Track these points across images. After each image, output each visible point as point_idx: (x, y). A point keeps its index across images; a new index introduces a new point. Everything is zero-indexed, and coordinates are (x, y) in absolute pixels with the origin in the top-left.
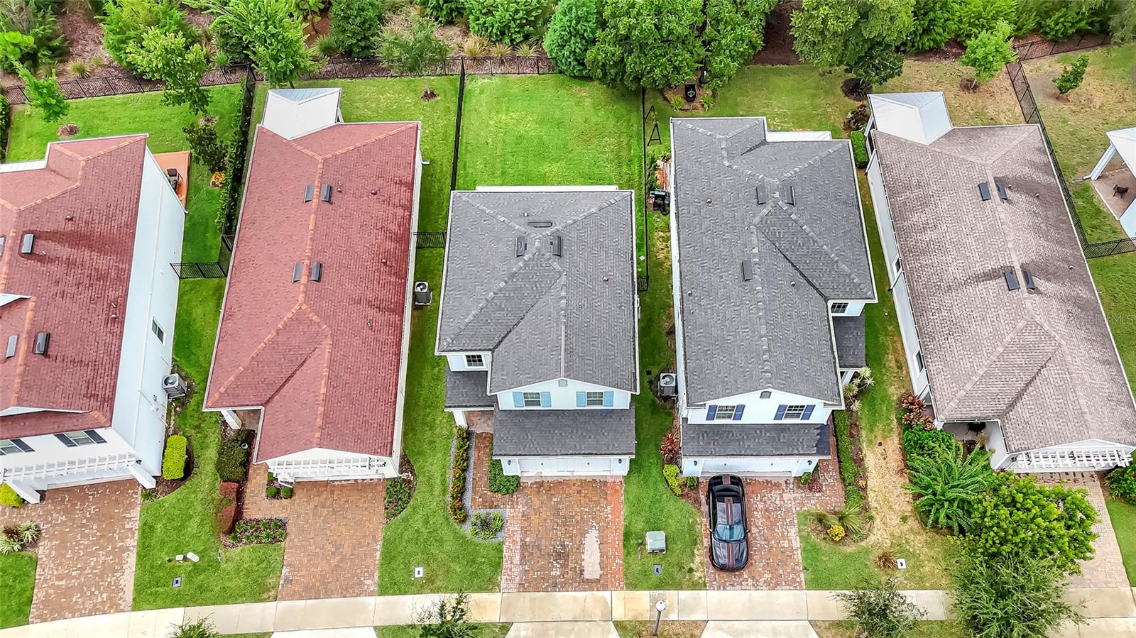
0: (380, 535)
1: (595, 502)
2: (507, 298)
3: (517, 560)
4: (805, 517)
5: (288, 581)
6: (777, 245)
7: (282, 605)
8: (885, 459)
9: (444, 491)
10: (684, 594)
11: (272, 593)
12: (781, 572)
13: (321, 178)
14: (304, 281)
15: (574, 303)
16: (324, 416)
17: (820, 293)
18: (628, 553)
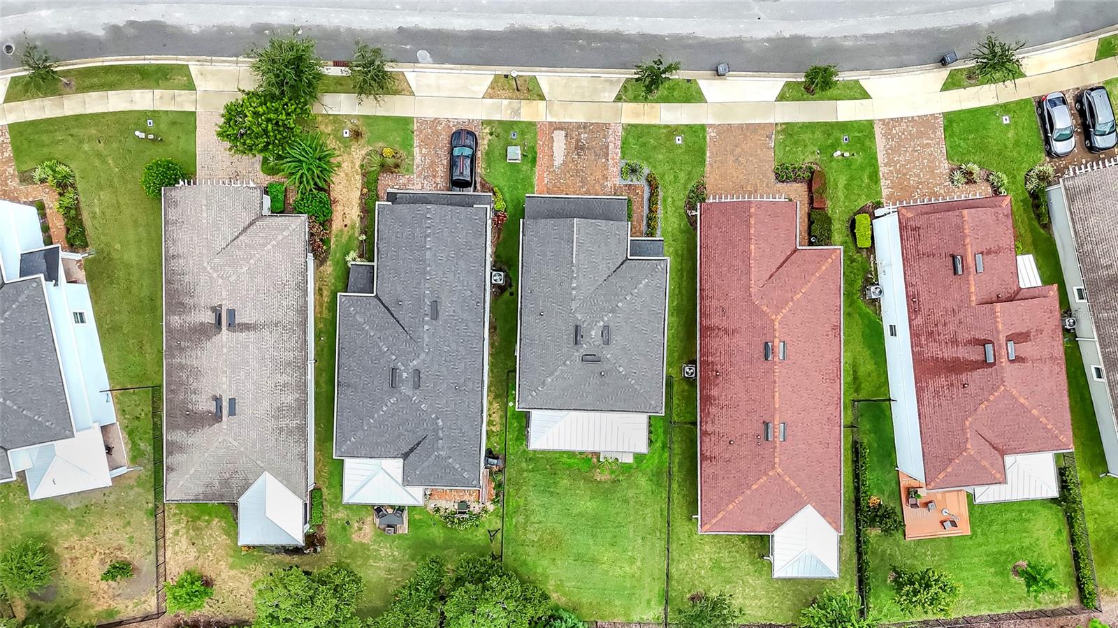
0: (708, 169)
1: (556, 187)
2: (616, 294)
3: (611, 146)
4: (408, 170)
5: (769, 137)
6: (408, 337)
7: (772, 120)
8: (344, 213)
9: (665, 200)
10: (497, 117)
11: (779, 128)
12: (430, 131)
13: (775, 448)
14: (777, 341)
15: (566, 285)
16: (748, 227)
17: (380, 300)
18: (533, 148)
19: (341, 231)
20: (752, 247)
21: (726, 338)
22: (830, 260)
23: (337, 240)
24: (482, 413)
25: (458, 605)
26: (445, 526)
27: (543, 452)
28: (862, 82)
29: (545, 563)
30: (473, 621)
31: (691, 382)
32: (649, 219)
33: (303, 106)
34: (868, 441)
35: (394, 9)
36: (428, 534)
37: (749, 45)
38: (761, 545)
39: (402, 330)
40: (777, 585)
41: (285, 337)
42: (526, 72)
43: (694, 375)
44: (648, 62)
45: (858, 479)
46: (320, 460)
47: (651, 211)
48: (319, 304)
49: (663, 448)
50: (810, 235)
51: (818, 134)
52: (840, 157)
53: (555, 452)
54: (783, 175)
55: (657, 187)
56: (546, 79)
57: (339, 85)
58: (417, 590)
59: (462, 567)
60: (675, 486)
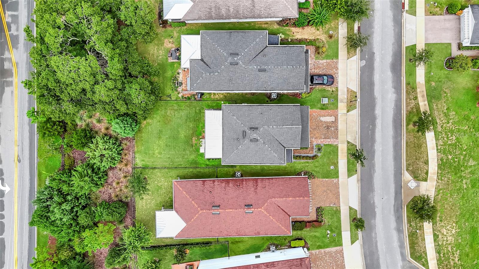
0: (321, 179)
1: (312, 118)
2: (271, 144)
3: (329, 140)
4: (317, 57)
5: (335, 204)
6: (251, 60)
7: (341, 204)
8: (298, 32)
9: (308, 162)
10: (339, 93)
11: (338, 208)
12: (333, 66)
13: (210, 210)
14: (253, 209)
15: (274, 123)
16: (299, 197)
17: (266, 48)
18: (328, 108)
19: (291, 31)
20: (291, 199)
21: (253, 189)
22: (286, 230)
23: (287, 30)
24: (220, 91)
25: (143, 83)
26: (172, 77)
27: (204, 116)
28: (358, 241)
29: (158, 118)
30: (137, 89)
31: (234, 175)
32: (300, 156)
33: (342, 15)
34: (212, 248)
35: (382, 50)
36: (168, 70)
37: (371, 195)
38: (169, 206)
39: (254, 57)
40: (151, 212)
41: (249, 10)
42: (358, 104)
43: (236, 176)
44: (365, 154)
45: (196, 245)
46: (198, 25)
47: (303, 157)
48: (261, 23)
49: (207, 165)
50: (295, 222)
51: (336, 224)
52: (327, 233)
53: (204, 121)
54: (319, 210)
55: (313, 159)
56: (355, 113)
57: (350, 29)
58: (147, 66)
59: (157, 84)
60: (191, 170)
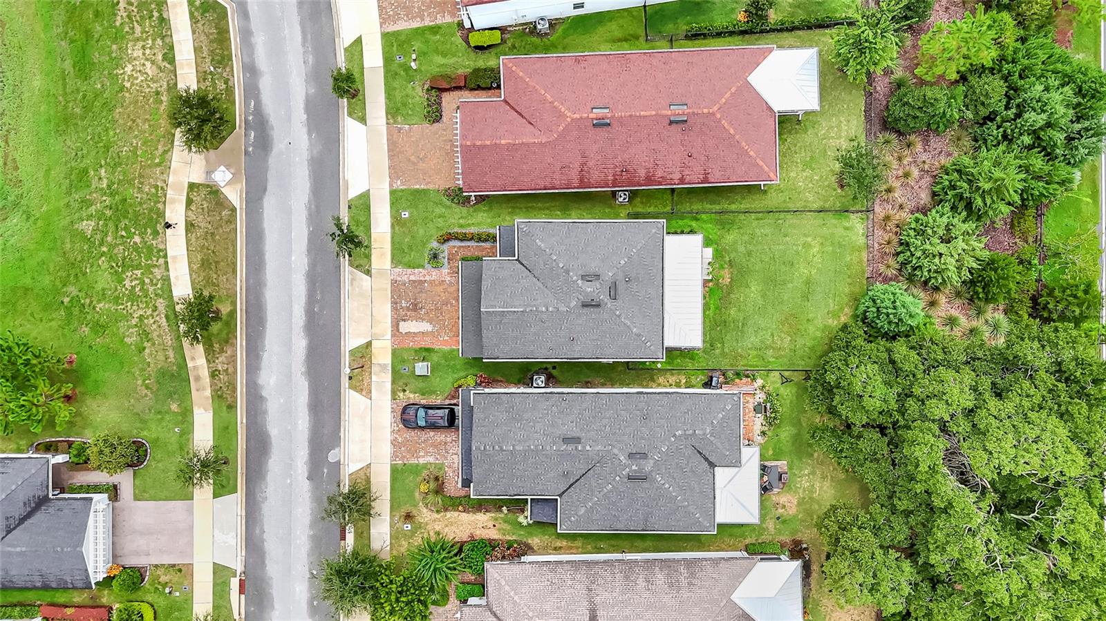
0: (431, 187)
1: (452, 328)
2: (552, 269)
3: (412, 278)
4: (440, 469)
5: (399, 130)
6: (598, 464)
7: (384, 129)
8: (483, 527)
9: (461, 226)
10: (389, 386)
11: (391, 121)
12: (403, 449)
13: (693, 113)
14: (591, 116)
15: (544, 317)
16: (484, 146)
17: (563, 493)
18: (416, 351)
19: (499, 530)
20: (503, 142)
21: (591, 164)
22: (514, 68)
23: (508, 534)
24: (668, 393)
25: (854, 412)
26: (779, 426)
27: (704, 334)
28: (347, 44)
29: (811, 329)
30: (870, 396)
31: (633, 195)
32: (480, 240)
33: (384, 568)
34: (684, 24)
35: (291, 484)
36: (787, 441)
37: (315, 151)
38: (788, 122)
39: (592, 471)
40: (827, 107)
41: (601, 581)
42: (346, 359)
43: (627, 193)
44: (333, 246)
45: (722, 33)
46: (718, 546)
47: (472, 239)
48: (569, 550)
49: (697, 219)
50: (490, 88)
51: (396, 84)
52: (417, 62)
53: (704, 322)
54: (435, 115)
55: (450, 234)
56: (352, 340)
57: (363, 535)
58: (841, 451)
59: (818, 409)
60: (733, 207)
